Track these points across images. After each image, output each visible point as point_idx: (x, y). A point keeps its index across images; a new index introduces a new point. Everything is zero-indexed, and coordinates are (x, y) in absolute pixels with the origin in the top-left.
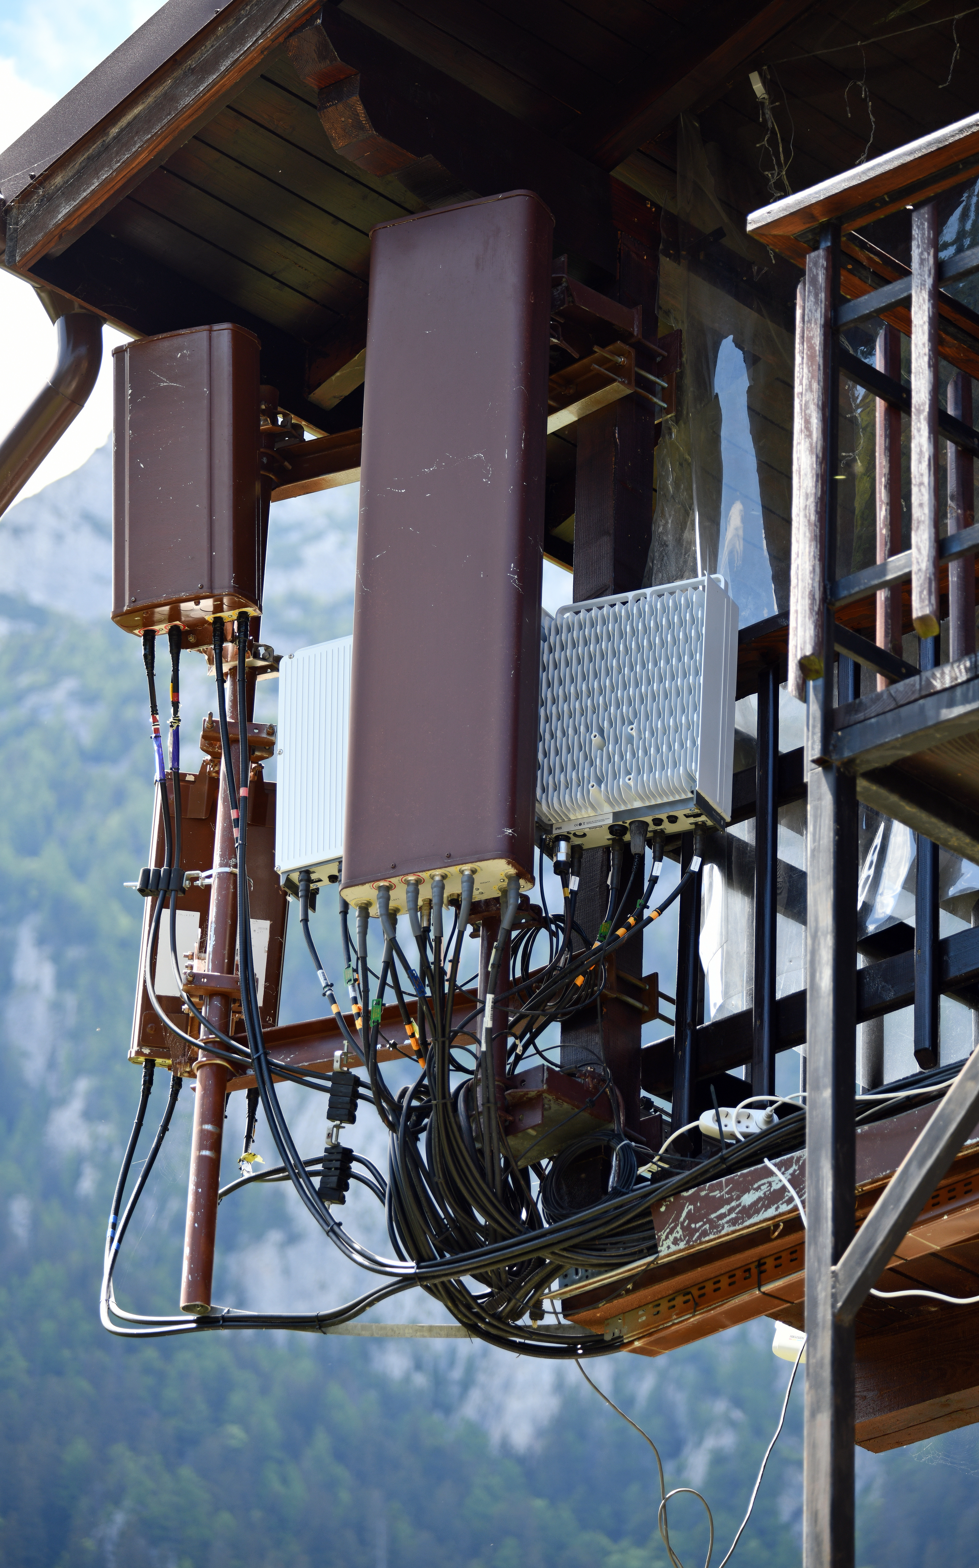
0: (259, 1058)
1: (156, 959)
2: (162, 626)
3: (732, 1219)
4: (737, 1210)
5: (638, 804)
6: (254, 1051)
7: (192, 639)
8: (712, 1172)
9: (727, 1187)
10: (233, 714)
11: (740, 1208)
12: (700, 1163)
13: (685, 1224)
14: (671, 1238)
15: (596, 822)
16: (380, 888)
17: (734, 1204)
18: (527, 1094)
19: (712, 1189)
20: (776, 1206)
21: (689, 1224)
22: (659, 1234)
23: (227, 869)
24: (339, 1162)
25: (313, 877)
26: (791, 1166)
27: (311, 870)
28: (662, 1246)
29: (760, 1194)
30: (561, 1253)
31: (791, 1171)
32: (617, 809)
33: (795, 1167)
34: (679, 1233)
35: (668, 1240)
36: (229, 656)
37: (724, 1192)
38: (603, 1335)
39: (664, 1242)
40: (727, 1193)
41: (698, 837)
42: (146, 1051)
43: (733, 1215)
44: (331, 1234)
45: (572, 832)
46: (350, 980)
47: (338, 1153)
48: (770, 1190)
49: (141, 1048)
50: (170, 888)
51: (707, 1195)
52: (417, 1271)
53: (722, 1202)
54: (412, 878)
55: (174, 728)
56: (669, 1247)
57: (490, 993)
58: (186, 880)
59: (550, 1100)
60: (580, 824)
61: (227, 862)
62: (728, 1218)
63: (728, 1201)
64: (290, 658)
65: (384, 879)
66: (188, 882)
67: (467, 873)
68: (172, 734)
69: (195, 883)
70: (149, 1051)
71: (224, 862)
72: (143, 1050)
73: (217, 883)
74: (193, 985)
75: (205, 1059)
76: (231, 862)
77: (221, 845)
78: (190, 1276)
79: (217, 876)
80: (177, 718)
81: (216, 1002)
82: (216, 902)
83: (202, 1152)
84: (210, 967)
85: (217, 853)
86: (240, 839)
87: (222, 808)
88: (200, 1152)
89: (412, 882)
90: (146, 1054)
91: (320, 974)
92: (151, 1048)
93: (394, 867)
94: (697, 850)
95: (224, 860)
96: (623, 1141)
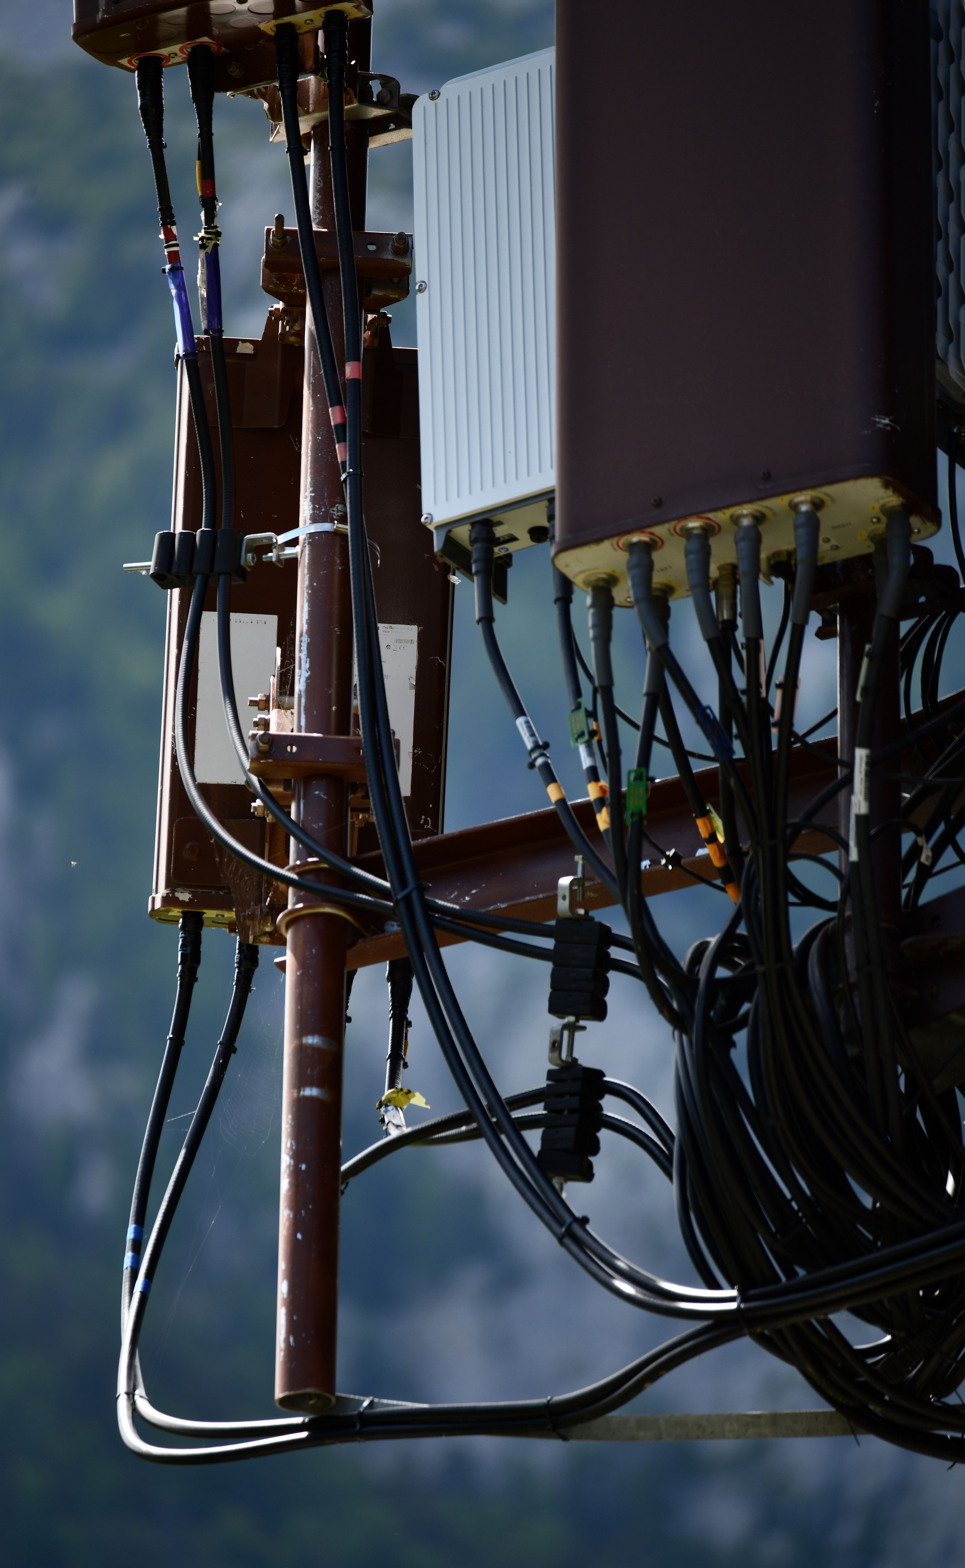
0: (407, 899)
1: (195, 712)
2: (175, 48)
6: (397, 885)
7: (235, 71)
10: (325, 217)
16: (631, 548)
18: (946, 944)
23: (326, 527)
24: (577, 1099)
25: (500, 532)
27: (495, 519)
36: (311, 101)
42: (184, 896)
44: (567, 1241)
46: (582, 735)
47: (573, 1080)
49: (173, 892)
50: (216, 568)
52: (742, 1306)
54: (694, 524)
55: (209, 250)
57: (862, 746)
58: (247, 552)
61: (327, 512)
64: (433, 99)
65: (640, 529)
66: (250, 555)
67: (804, 508)
68: (205, 262)
69: (264, 556)
70: (190, 896)
71: (320, 513)
72: (177, 894)
73: (309, 554)
74: (270, 761)
75: (300, 905)
76: (334, 511)
77: (312, 479)
78: (291, 1339)
79: (307, 541)
80: (214, 231)
81: (317, 793)
82: (308, 593)
83: (304, 1091)
84: (303, 723)
85: (306, 494)
86: (350, 465)
87: (311, 404)
88: (299, 1092)
89: (695, 532)
90: (183, 901)
91: (521, 724)
92: (193, 890)
93: (659, 504)
95: (320, 508)
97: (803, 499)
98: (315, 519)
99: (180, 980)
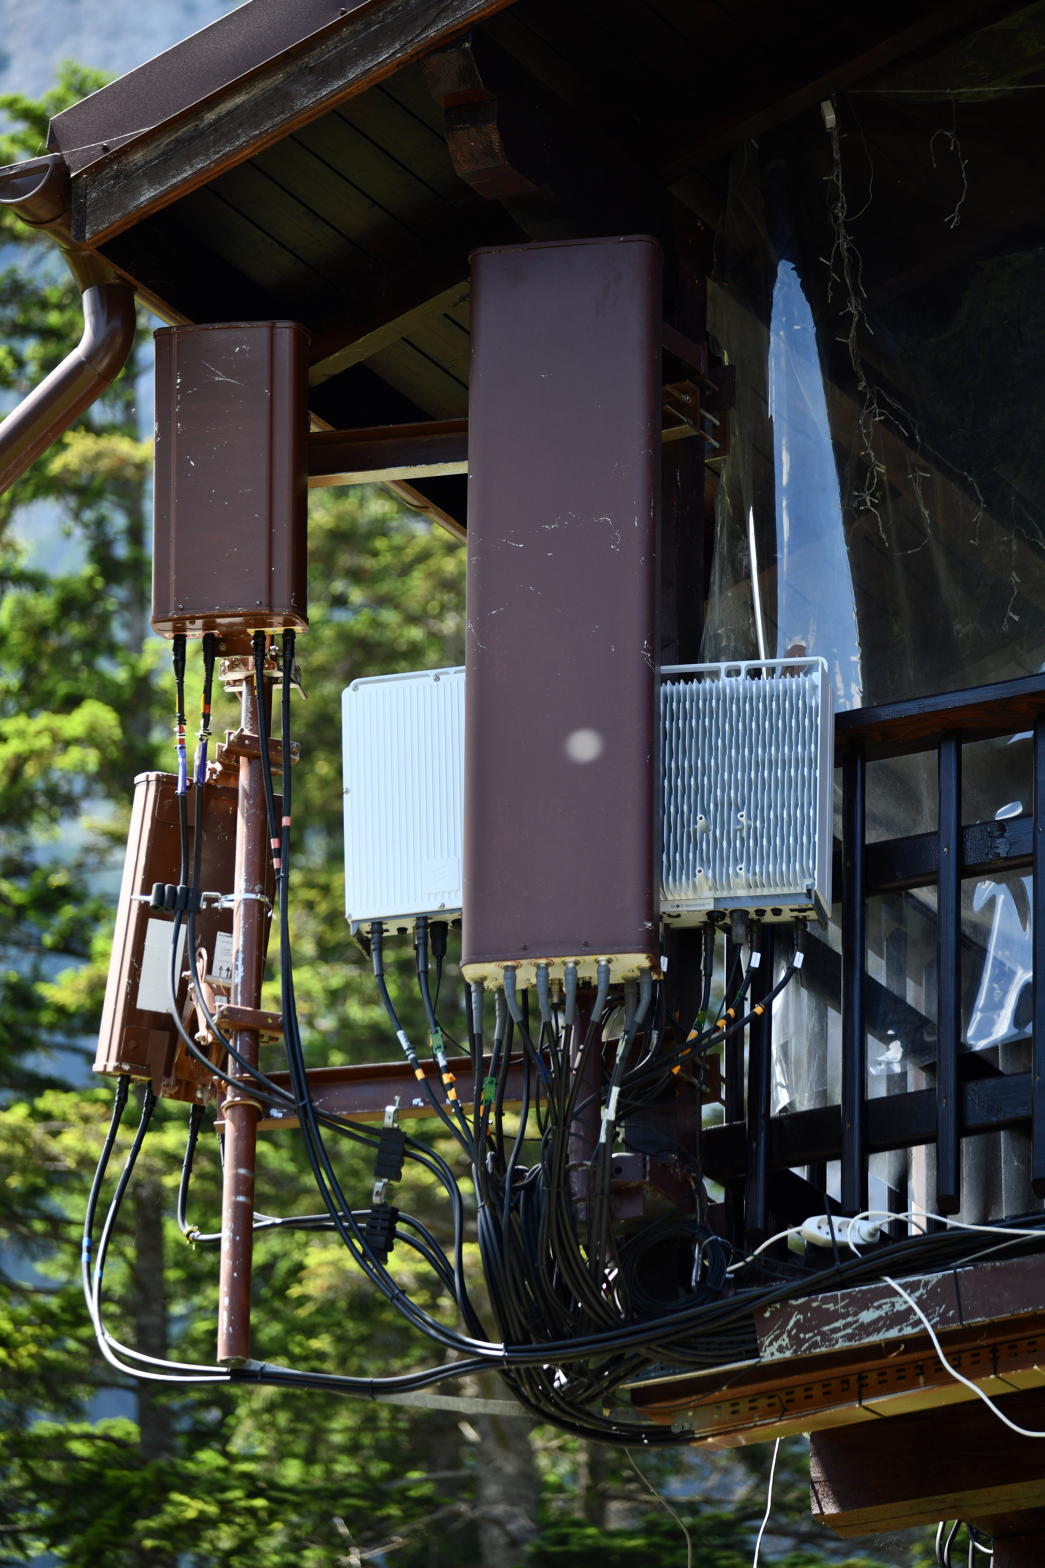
0: (304, 1106)
1: (140, 971)
2: (197, 633)
3: (848, 1334)
4: (854, 1326)
5: (741, 893)
6: (299, 1098)
7: (223, 648)
8: (825, 1284)
9: (842, 1301)
11: (857, 1324)
12: (812, 1273)
13: (793, 1332)
14: (776, 1345)
15: (695, 905)
16: (506, 968)
17: (850, 1319)
19: (825, 1301)
20: (899, 1327)
21: (797, 1334)
22: (762, 1339)
23: (253, 896)
24: (387, 1222)
25: (385, 927)
26: (919, 1289)
27: (384, 922)
28: (765, 1351)
29: (882, 1313)
30: (656, 1349)
31: (918, 1294)
32: (719, 895)
33: (921, 1291)
34: (785, 1340)
35: (772, 1347)
37: (839, 1306)
38: (669, 1427)
39: (768, 1349)
40: (843, 1307)
41: (799, 932)
43: (849, 1331)
44: (395, 1301)
46: (440, 1047)
47: (385, 1212)
48: (893, 1310)
51: (819, 1307)
52: (506, 1354)
53: (835, 1316)
54: (543, 961)
55: (204, 742)
56: (772, 1354)
57: (616, 1086)
58: (204, 901)
60: (678, 906)
61: (253, 888)
62: (843, 1333)
63: (844, 1316)
64: (354, 690)
65: (514, 960)
66: (205, 903)
67: (603, 962)
69: (213, 905)
70: (127, 1067)
71: (247, 888)
72: (121, 1065)
73: (241, 909)
74: (227, 1020)
75: (238, 1099)
76: (257, 888)
77: (245, 869)
78: (231, 1329)
79: (239, 902)
80: (207, 732)
81: (248, 1039)
82: (242, 931)
83: (238, 1198)
84: (239, 1000)
85: (240, 876)
86: (282, 871)
88: (236, 1197)
89: (542, 965)
90: (124, 1069)
91: (401, 1035)
92: (129, 1063)
93: (525, 948)
94: (799, 946)
95: (249, 886)
96: (711, 1236)
97: (603, 959)
98: (247, 891)
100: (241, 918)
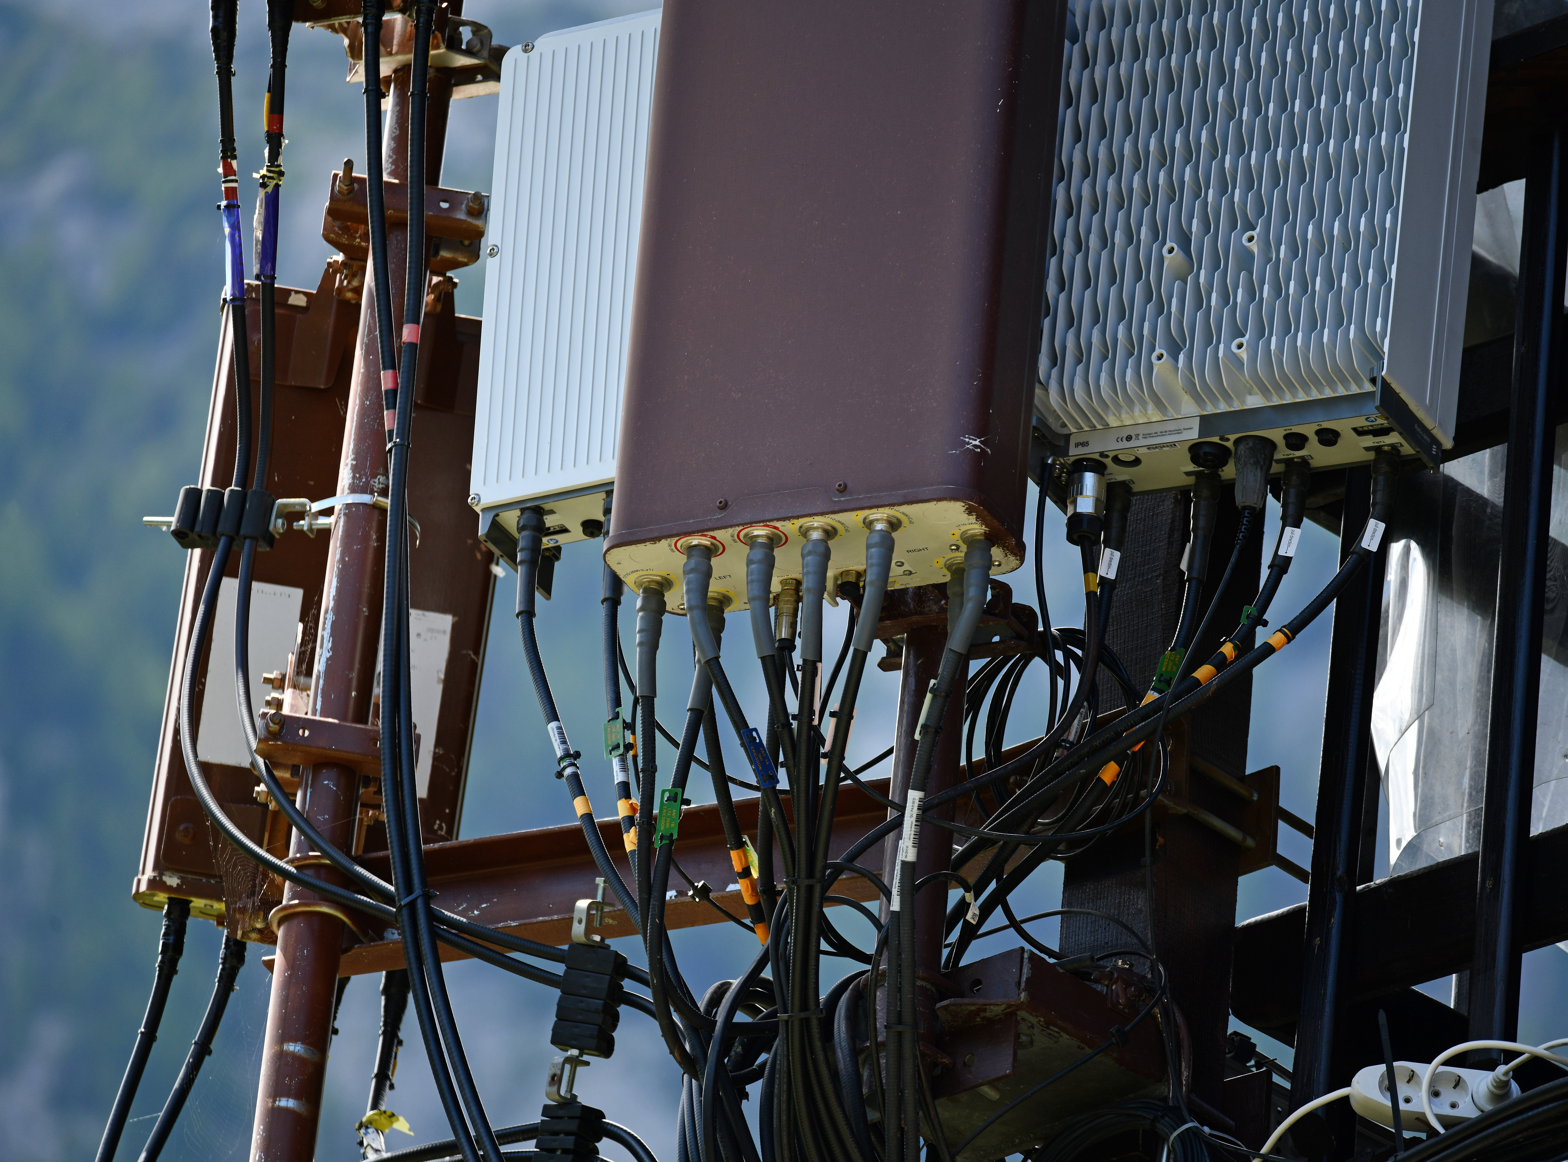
0: (412, 905)
1: (204, 685)
5: (1254, 401)
6: (401, 890)
7: (317, 1)
10: (397, 167)
15: (1163, 434)
16: (690, 550)
18: (985, 1010)
23: (366, 498)
24: (572, 1138)
25: (551, 521)
27: (547, 507)
32: (1210, 410)
36: (395, 42)
41: (1381, 478)
42: (172, 881)
45: (1111, 454)
46: (617, 747)
47: (570, 1118)
49: (161, 875)
50: (243, 532)
54: (760, 531)
55: (269, 189)
57: (915, 788)
58: (277, 517)
59: (1032, 1027)
60: (1129, 438)
61: (367, 483)
64: (525, 51)
65: (701, 532)
66: (280, 521)
67: (879, 526)
68: (264, 202)
69: (295, 524)
70: (179, 881)
71: (360, 482)
72: (165, 878)
73: (343, 526)
74: (279, 743)
75: (296, 902)
76: (375, 482)
77: (355, 445)
79: (342, 512)
80: (277, 169)
81: (326, 782)
82: (338, 568)
83: (280, 1101)
84: (318, 707)
85: (347, 461)
86: (397, 434)
87: (362, 365)
88: (274, 1101)
89: (760, 540)
90: (171, 887)
91: (553, 730)
92: (182, 875)
93: (724, 506)
94: (1377, 508)
95: (360, 478)
96: (1186, 1122)
97: (879, 517)
98: (353, 489)
99: (159, 970)
100: (338, 545)
